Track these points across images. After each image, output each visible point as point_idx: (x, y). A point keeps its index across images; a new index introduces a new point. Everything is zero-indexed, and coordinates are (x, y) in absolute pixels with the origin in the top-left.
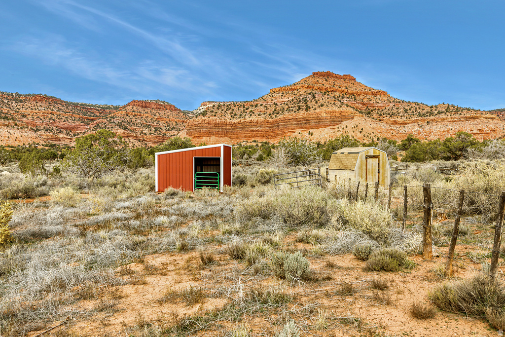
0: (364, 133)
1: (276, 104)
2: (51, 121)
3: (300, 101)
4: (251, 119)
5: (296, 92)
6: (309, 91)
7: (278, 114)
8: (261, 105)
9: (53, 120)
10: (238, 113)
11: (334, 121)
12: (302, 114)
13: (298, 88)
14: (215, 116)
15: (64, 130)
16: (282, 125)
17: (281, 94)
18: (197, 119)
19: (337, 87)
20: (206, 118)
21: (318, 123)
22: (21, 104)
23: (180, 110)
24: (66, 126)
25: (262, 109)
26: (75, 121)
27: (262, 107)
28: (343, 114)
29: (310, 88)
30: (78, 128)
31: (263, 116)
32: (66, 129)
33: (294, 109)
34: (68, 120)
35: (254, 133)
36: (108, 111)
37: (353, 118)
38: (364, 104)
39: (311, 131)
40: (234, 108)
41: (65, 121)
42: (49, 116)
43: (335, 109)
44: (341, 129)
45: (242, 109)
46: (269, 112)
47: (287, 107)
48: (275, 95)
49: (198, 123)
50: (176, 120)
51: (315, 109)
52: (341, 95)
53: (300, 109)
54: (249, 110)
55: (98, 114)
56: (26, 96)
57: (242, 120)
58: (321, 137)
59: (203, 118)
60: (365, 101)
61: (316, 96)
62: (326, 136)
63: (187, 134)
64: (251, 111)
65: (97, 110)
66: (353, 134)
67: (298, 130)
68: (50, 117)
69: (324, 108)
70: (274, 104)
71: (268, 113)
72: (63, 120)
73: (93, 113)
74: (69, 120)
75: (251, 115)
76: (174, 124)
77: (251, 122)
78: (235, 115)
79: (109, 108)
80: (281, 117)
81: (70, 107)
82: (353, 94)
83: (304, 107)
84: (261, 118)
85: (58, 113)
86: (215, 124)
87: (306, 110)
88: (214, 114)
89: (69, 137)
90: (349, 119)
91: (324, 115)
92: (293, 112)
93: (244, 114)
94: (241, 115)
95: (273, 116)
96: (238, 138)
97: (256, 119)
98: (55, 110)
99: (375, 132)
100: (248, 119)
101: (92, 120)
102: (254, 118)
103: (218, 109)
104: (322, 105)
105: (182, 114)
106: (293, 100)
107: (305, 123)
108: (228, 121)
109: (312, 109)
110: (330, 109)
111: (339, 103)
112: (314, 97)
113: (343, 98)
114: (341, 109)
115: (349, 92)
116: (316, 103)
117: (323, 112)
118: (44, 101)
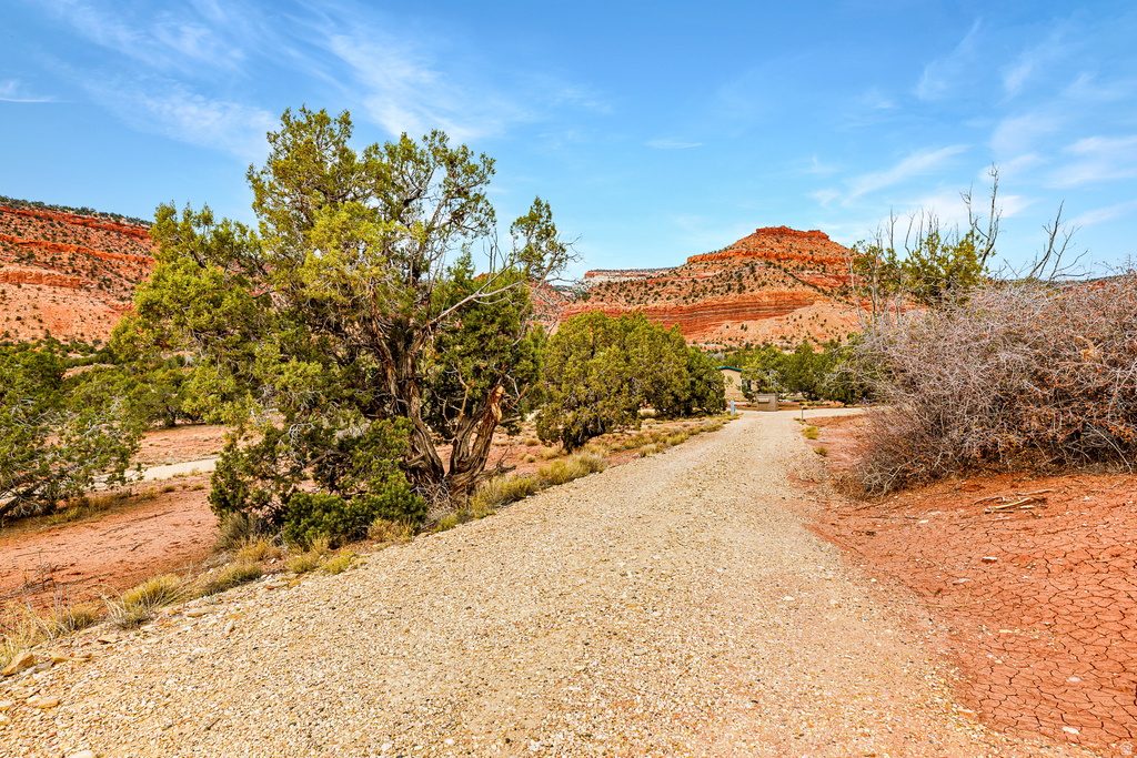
0: (827, 326)
1: (696, 282)
3: (731, 277)
4: (655, 305)
5: (727, 261)
6: (748, 260)
7: (696, 297)
8: (673, 283)
10: (637, 296)
11: (782, 307)
12: (733, 297)
13: (732, 254)
14: (602, 300)
16: (701, 314)
17: (703, 265)
18: (575, 306)
19: (794, 252)
20: (588, 303)
21: (756, 311)
25: (674, 288)
27: (673, 286)
28: (796, 297)
29: (750, 254)
31: (674, 300)
33: (721, 289)
37: (812, 304)
38: (838, 278)
39: (745, 323)
40: (631, 288)
43: (784, 289)
44: (791, 321)
45: (643, 289)
46: (685, 292)
47: (711, 286)
48: (694, 266)
49: (576, 311)
51: (752, 290)
52: (800, 266)
53: (729, 289)
54: (654, 291)
57: (643, 307)
58: (760, 332)
59: (584, 304)
60: (842, 273)
61: (757, 269)
62: (768, 331)
64: (657, 293)
66: (810, 328)
67: (725, 321)
69: (766, 289)
70: (693, 281)
71: (682, 296)
75: (655, 299)
77: (656, 309)
78: (633, 298)
80: (700, 301)
82: (821, 262)
83: (737, 287)
84: (672, 303)
87: (740, 291)
88: (600, 297)
90: (805, 305)
91: (767, 299)
92: (718, 295)
93: (646, 297)
94: (641, 299)
95: (690, 301)
97: (663, 306)
99: (846, 324)
100: (651, 304)
102: (660, 304)
103: (607, 289)
104: (764, 284)
106: (721, 275)
107: (737, 312)
108: (623, 307)
109: (747, 291)
110: (775, 291)
111: (790, 280)
112: (753, 270)
113: (803, 269)
114: (793, 289)
115: (816, 258)
116: (756, 280)
117: (764, 295)
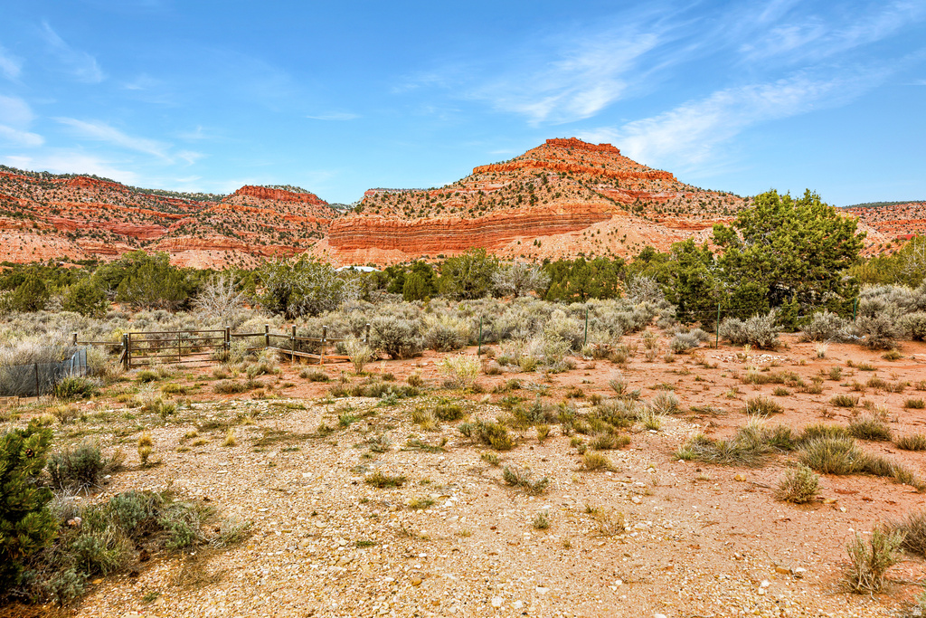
0: (627, 243)
1: (482, 194)
2: (102, 221)
3: (522, 188)
4: (438, 218)
5: (516, 172)
6: (539, 170)
7: (484, 210)
8: (457, 195)
9: (107, 219)
10: (418, 208)
11: (579, 221)
12: (524, 210)
13: (521, 165)
14: (377, 213)
15: (125, 236)
16: (490, 229)
17: (491, 176)
18: (346, 219)
19: (586, 165)
20: (361, 216)
21: (551, 225)
22: (52, 191)
23: (325, 203)
24: (128, 229)
25: (458, 200)
26: (145, 221)
27: (458, 198)
28: (593, 210)
29: (541, 165)
30: (149, 231)
31: (459, 213)
32: (128, 234)
33: (511, 202)
34: (131, 220)
35: (444, 243)
36: (203, 203)
37: (610, 218)
38: (632, 194)
39: (539, 239)
40: (411, 200)
41: (126, 221)
42: (100, 212)
43: (580, 201)
44: (589, 237)
45: (424, 201)
46: (469, 206)
47: (500, 198)
48: (481, 177)
49: (348, 225)
50: (317, 220)
51: (546, 202)
52: (594, 179)
53: (520, 201)
54: (436, 203)
55: (186, 209)
56: (61, 177)
57: (424, 220)
58: (556, 249)
59: (357, 217)
60: (635, 189)
61: (549, 178)
62: (564, 248)
63: (330, 244)
64: (439, 205)
65: (184, 202)
66: (609, 245)
67: (517, 237)
68: (100, 214)
69: (561, 200)
70: (479, 192)
71: (468, 209)
72: (123, 219)
73: (177, 207)
74: (133, 218)
75: (438, 212)
76: (315, 226)
77: (438, 223)
78: (413, 211)
79: (206, 198)
80: (488, 215)
81: (137, 198)
82: (614, 177)
83: (529, 199)
84: (456, 217)
85: (116, 206)
86: (378, 226)
87: (532, 203)
88: (375, 209)
89: (133, 248)
90: (603, 219)
91: (562, 212)
92: (508, 207)
93: (428, 209)
94: (422, 212)
95: (477, 214)
96: (416, 250)
97: (447, 219)
98: (111, 202)
99: (647, 240)
100: (433, 218)
101: (175, 219)
102: (444, 217)
103: (383, 200)
104: (558, 195)
105: (329, 210)
106: (510, 186)
107: (529, 226)
108: (400, 221)
109: (540, 203)
110: (571, 202)
111: (586, 192)
112: (545, 181)
113: (596, 183)
114: (590, 201)
115: (608, 172)
116: (549, 191)
117: (558, 208)
118: (92, 187)
